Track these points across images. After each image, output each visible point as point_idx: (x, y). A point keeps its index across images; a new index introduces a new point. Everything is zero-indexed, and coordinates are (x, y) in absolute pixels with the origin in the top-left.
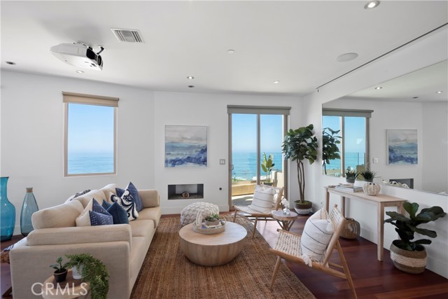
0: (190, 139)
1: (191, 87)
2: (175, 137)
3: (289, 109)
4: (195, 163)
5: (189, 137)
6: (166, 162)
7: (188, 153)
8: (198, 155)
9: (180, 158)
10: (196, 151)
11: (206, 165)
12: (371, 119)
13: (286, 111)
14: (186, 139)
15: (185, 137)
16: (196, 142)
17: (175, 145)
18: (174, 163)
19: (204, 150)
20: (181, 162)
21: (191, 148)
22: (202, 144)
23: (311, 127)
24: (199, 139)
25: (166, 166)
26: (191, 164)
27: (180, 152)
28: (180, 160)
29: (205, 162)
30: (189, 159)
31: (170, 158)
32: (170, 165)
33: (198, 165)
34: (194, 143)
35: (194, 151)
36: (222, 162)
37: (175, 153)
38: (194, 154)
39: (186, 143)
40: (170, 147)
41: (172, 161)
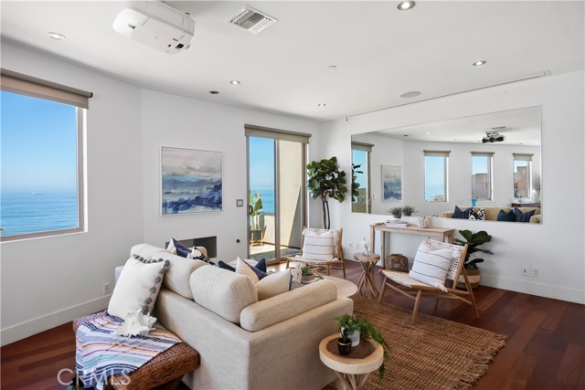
0: (199, 170)
1: (213, 93)
2: (177, 165)
3: (307, 136)
4: (206, 205)
5: (198, 167)
6: (165, 205)
7: (196, 191)
8: (211, 194)
9: (186, 198)
10: (208, 189)
11: (221, 208)
12: (371, 154)
13: (304, 138)
14: (193, 169)
15: (192, 166)
16: (207, 174)
17: (177, 178)
18: (177, 206)
19: (218, 187)
20: (187, 205)
21: (201, 183)
22: (215, 177)
23: (334, 159)
24: (211, 170)
25: (165, 212)
26: (201, 208)
27: (186, 190)
28: (185, 202)
29: (219, 204)
30: (199, 201)
31: (170, 199)
32: (170, 210)
33: (210, 209)
34: (205, 176)
35: (205, 187)
36: (239, 203)
37: (178, 191)
38: (205, 192)
39: (193, 176)
40: (171, 182)
41: (173, 203)
